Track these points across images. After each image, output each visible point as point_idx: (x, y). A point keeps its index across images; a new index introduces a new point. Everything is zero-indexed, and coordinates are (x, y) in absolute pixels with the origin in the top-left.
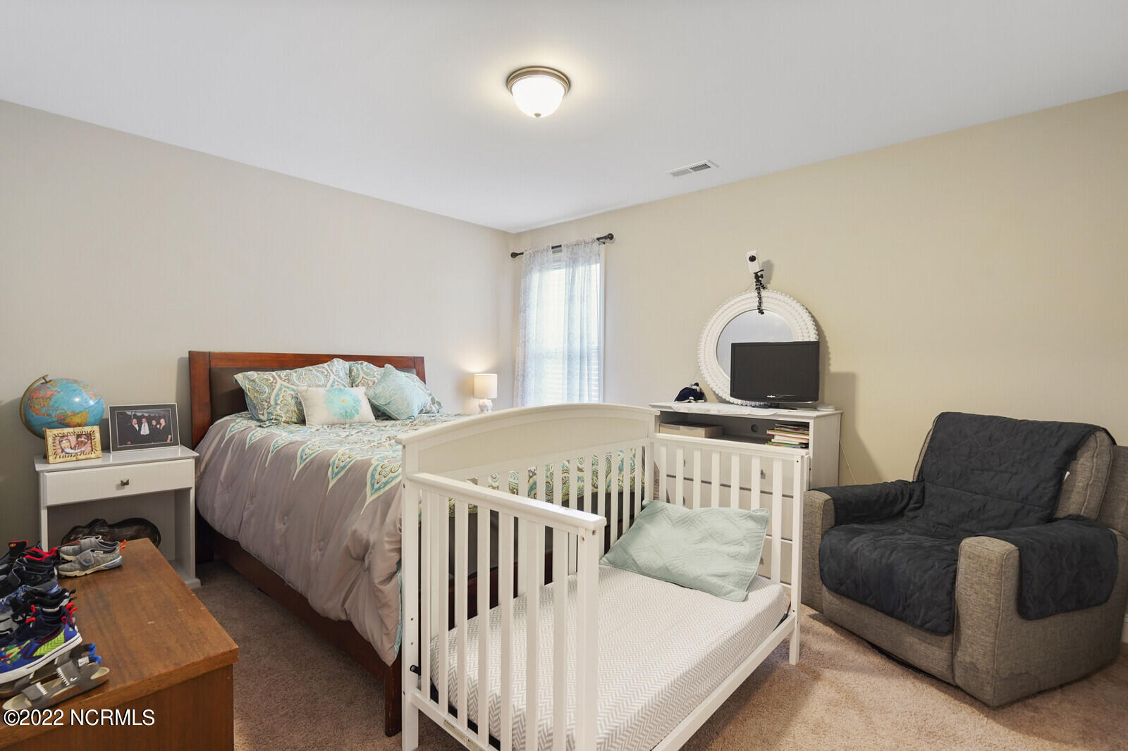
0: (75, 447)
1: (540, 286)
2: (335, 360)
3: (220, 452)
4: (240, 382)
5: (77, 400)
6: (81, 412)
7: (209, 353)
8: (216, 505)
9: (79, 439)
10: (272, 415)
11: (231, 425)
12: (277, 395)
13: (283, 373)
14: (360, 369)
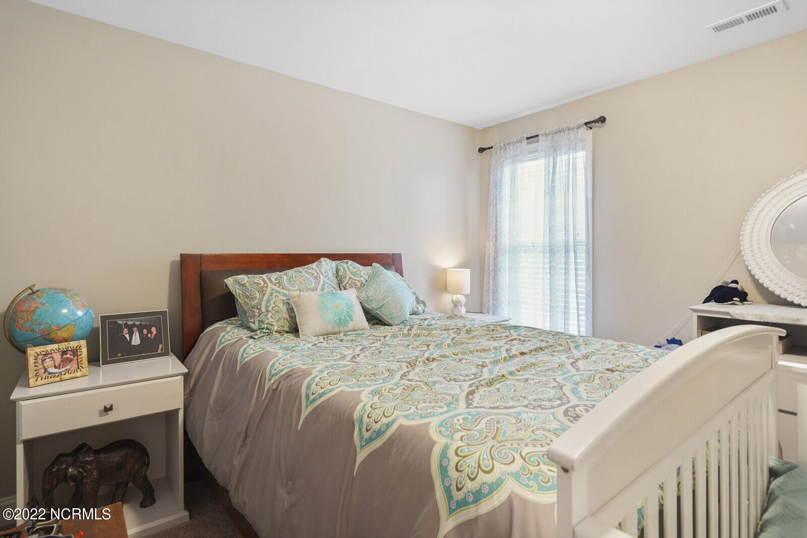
0: (60, 365)
1: (513, 180)
2: (322, 259)
3: (211, 366)
4: (230, 287)
5: (65, 311)
6: (66, 326)
7: (200, 255)
8: (204, 435)
9: (64, 356)
10: (264, 323)
11: (222, 335)
12: (268, 301)
13: (274, 276)
14: (347, 269)
